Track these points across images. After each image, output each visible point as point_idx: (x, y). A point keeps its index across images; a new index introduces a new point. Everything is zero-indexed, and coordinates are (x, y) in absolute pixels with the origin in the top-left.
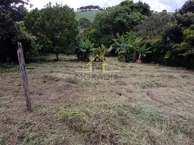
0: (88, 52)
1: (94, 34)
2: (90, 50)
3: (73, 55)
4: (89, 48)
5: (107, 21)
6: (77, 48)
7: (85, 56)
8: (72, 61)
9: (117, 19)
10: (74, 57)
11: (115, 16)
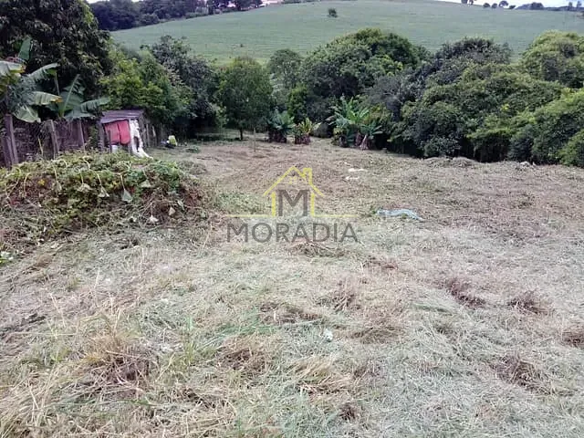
0: (285, 128)
1: (302, 94)
2: (289, 126)
3: (262, 132)
4: (286, 124)
5: (324, 71)
6: (270, 122)
7: (281, 136)
8: (262, 141)
9: (345, 69)
10: (264, 136)
11: (341, 63)
